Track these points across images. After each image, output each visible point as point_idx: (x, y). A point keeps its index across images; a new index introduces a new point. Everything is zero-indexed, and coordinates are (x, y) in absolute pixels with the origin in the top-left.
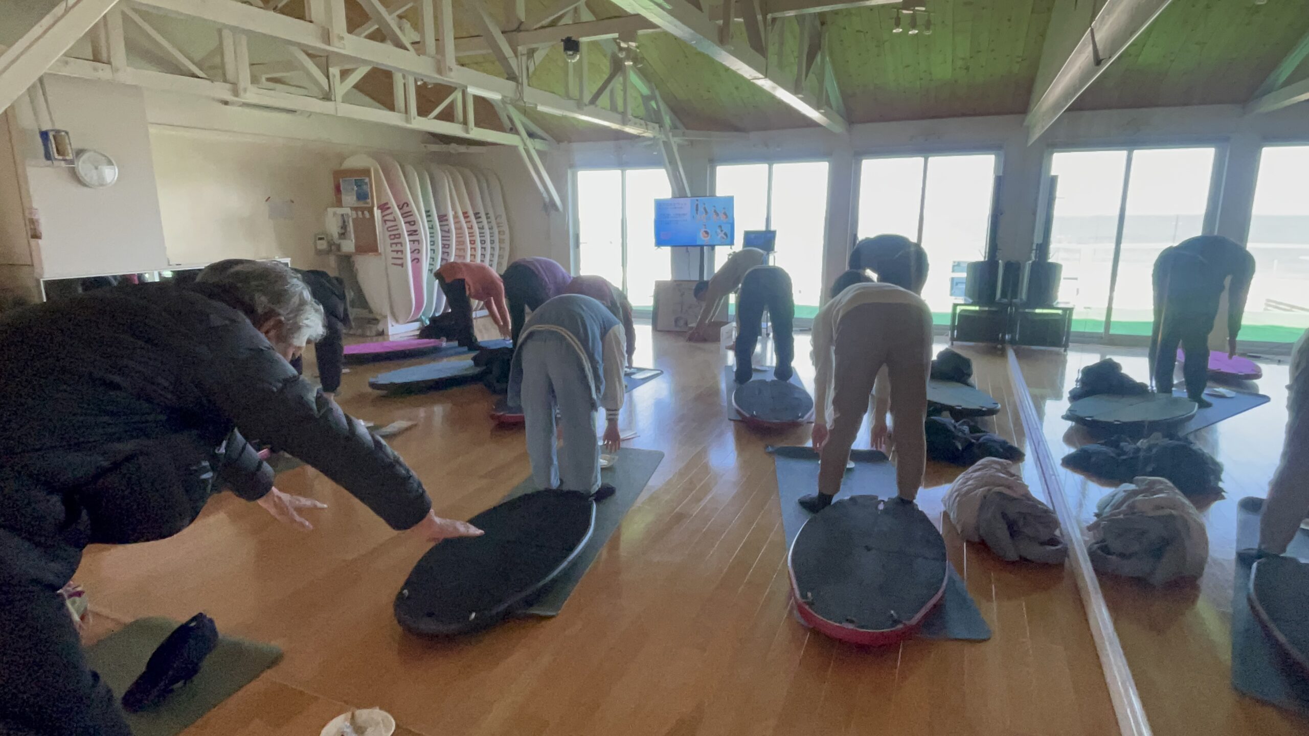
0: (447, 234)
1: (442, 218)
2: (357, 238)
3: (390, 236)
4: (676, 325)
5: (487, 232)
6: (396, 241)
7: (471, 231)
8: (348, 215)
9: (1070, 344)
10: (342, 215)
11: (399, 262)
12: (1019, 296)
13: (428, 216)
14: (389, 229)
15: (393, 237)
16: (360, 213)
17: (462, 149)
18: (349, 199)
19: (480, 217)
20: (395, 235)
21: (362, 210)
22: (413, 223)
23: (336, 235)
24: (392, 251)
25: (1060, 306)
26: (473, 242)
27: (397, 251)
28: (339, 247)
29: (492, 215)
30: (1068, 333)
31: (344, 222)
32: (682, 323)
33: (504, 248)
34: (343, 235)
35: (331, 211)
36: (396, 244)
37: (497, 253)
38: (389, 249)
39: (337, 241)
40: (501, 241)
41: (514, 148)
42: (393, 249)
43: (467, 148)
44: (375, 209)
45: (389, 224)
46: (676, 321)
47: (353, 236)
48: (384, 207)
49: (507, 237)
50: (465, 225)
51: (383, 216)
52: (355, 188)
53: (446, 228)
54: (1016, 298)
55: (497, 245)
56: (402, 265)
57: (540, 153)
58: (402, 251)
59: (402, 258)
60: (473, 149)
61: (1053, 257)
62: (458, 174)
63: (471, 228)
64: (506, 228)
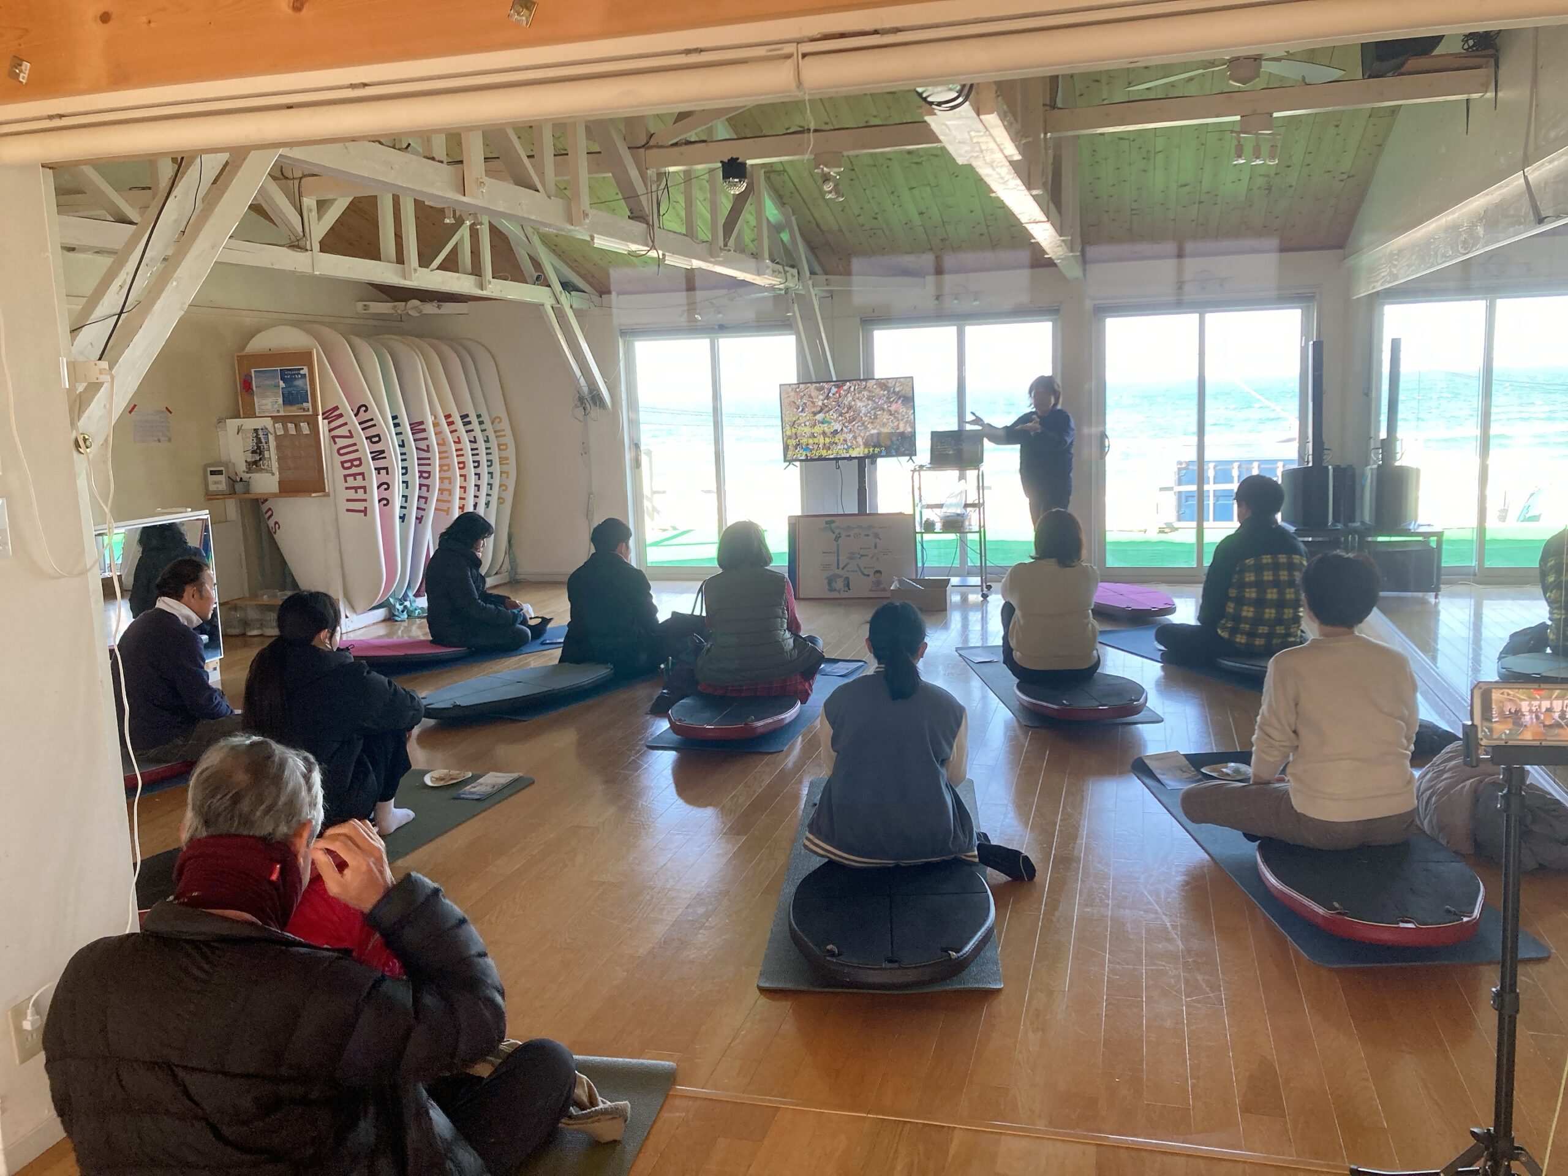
0: (425, 455)
1: (417, 427)
2: (281, 469)
3: (342, 463)
4: (831, 589)
5: (481, 445)
6: (354, 470)
7: (459, 446)
8: (264, 429)
9: (1441, 586)
10: (256, 430)
11: (359, 506)
12: (1357, 517)
13: (396, 425)
14: (342, 451)
15: (347, 465)
16: (291, 426)
17: (430, 308)
18: (269, 402)
19: (469, 423)
20: (351, 461)
21: (296, 420)
22: (376, 439)
23: (242, 467)
24: (347, 488)
25: (1422, 530)
26: (462, 465)
27: (356, 489)
28: (246, 483)
29: (486, 418)
30: (1439, 568)
31: (259, 441)
32: (839, 584)
33: (507, 473)
34: (254, 465)
35: (233, 424)
36: (354, 475)
37: (496, 482)
38: (341, 484)
39: (245, 476)
40: (503, 460)
41: (536, 309)
42: (348, 485)
43: (439, 307)
44: (320, 418)
45: (341, 442)
46: (831, 581)
47: (275, 465)
48: (332, 414)
49: (511, 453)
50: (450, 438)
51: (330, 431)
52: (282, 384)
53: (423, 445)
54: (1354, 522)
55: (496, 468)
56: (365, 511)
57: (578, 313)
58: (364, 488)
59: (365, 500)
60: (449, 308)
61: (1405, 457)
62: (431, 350)
63: (458, 441)
64: (509, 439)
